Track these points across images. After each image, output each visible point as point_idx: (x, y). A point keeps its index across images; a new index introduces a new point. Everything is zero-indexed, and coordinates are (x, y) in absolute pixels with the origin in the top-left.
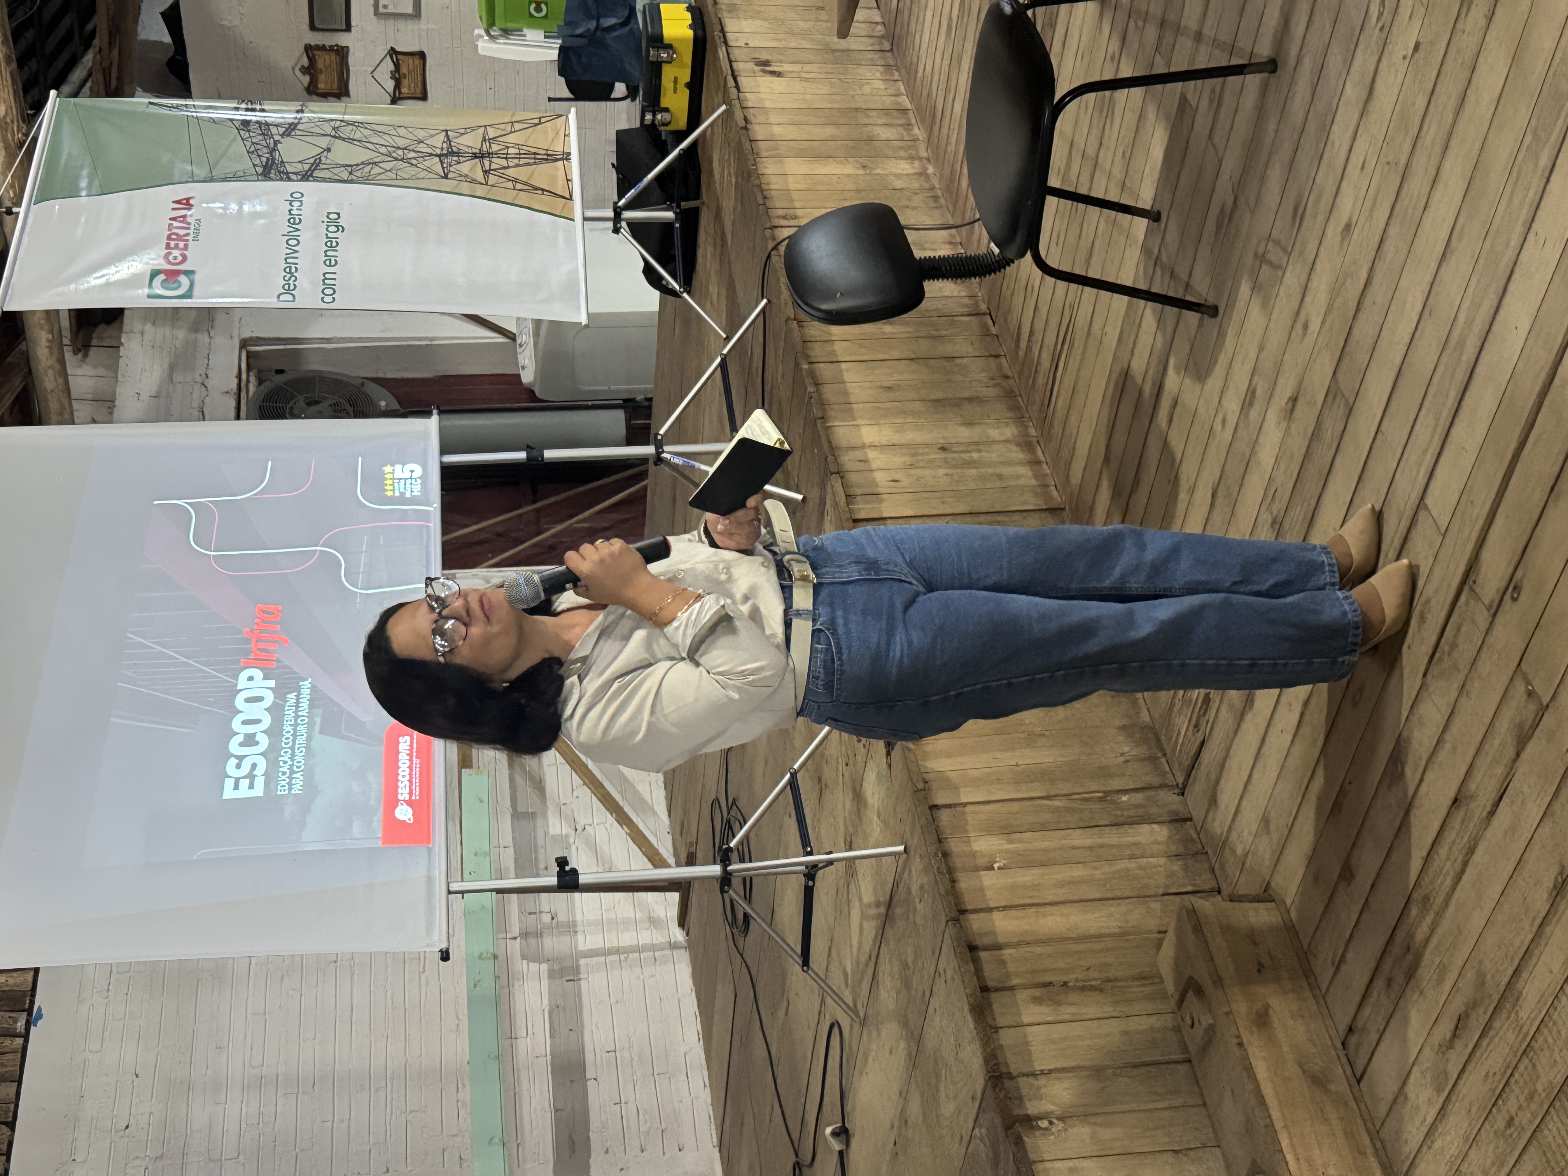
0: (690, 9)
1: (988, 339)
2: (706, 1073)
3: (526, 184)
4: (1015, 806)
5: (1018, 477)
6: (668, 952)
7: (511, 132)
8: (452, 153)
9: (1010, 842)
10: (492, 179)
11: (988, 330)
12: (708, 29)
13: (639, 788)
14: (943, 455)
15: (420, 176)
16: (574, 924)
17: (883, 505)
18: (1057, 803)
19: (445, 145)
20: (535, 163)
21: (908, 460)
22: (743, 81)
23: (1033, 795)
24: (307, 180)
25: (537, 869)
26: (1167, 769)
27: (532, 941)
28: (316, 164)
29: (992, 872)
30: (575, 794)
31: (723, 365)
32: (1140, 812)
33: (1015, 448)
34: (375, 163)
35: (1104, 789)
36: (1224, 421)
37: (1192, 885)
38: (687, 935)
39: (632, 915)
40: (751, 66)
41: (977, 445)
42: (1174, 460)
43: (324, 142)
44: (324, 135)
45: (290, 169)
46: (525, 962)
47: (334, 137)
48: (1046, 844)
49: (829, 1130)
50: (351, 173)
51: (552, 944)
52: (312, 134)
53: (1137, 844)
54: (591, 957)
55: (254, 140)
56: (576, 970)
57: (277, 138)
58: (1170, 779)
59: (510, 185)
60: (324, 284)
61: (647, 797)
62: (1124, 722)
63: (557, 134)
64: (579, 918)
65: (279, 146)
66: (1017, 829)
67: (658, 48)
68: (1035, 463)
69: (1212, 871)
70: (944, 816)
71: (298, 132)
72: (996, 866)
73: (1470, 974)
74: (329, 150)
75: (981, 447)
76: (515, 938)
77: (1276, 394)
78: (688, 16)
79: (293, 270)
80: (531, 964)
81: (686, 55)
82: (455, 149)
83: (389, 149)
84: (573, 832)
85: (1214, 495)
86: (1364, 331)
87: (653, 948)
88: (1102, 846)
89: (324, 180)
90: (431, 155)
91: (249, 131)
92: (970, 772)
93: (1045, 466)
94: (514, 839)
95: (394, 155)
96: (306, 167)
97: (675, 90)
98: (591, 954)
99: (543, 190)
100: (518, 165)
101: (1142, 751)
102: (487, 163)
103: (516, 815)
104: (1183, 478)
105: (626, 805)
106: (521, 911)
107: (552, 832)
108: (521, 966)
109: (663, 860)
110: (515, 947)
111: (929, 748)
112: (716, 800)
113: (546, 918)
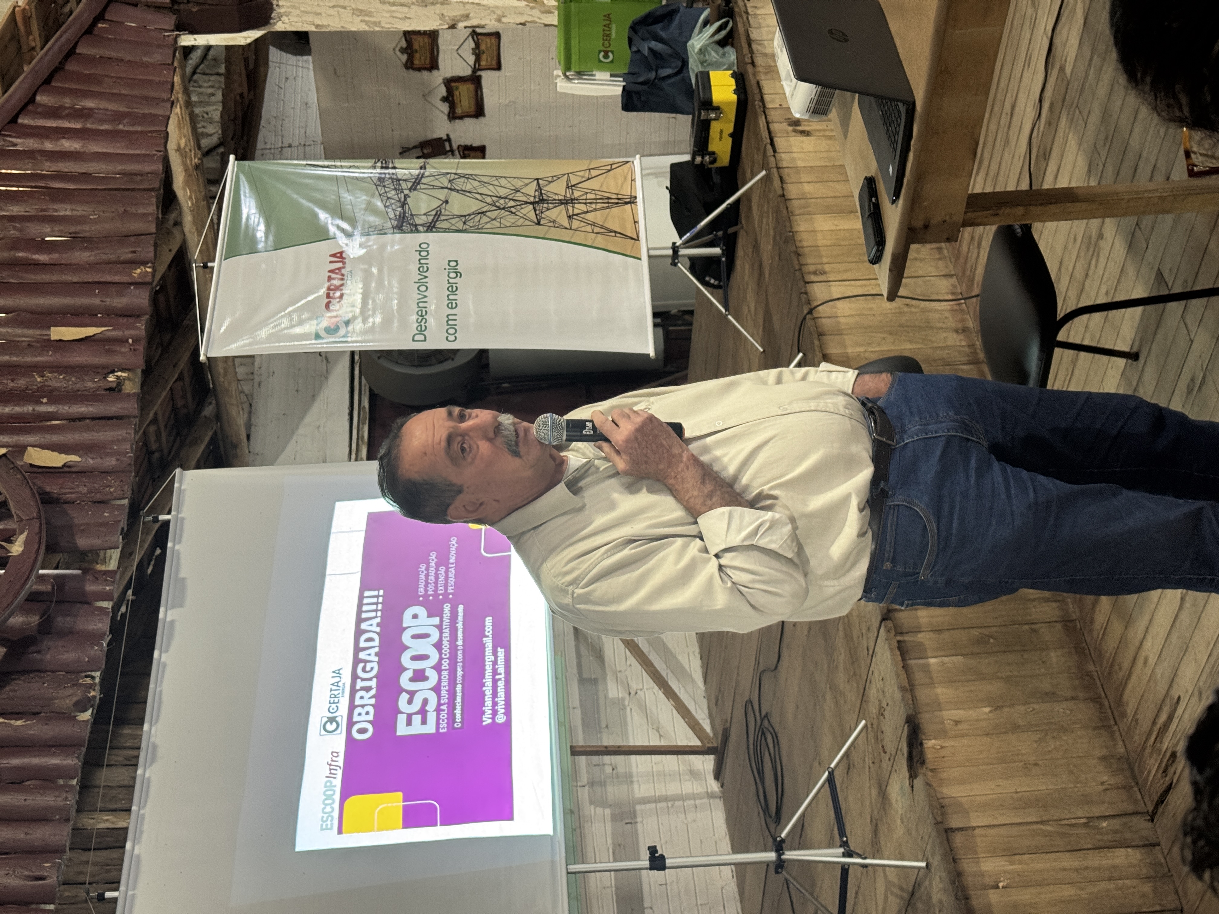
0: (734, 75)
2: (739, 904)
3: (602, 227)
4: (1015, 831)
6: (706, 801)
7: (589, 179)
8: (542, 201)
9: (1012, 863)
10: (576, 224)
12: (749, 92)
13: (680, 658)
15: (519, 223)
16: (631, 776)
18: (1049, 828)
19: (537, 193)
20: (608, 208)
22: (779, 142)
23: (1029, 820)
24: (431, 231)
25: (600, 728)
26: (1139, 797)
27: (598, 789)
28: (438, 215)
29: (997, 891)
30: (628, 663)
32: (1118, 837)
34: (482, 213)
35: (1088, 815)
37: (1160, 904)
38: (722, 786)
39: (677, 768)
40: (785, 126)
43: (442, 194)
44: (442, 188)
45: (418, 221)
46: (592, 807)
47: (450, 189)
48: (1040, 866)
50: (465, 223)
51: (613, 792)
52: (434, 187)
53: (1115, 867)
54: (645, 803)
55: (389, 195)
56: (633, 815)
57: (406, 192)
58: (1141, 808)
59: (589, 228)
60: (448, 325)
61: (687, 666)
62: (1104, 752)
63: (625, 178)
64: (634, 770)
65: (408, 199)
66: (1017, 852)
67: (708, 110)
69: (1177, 892)
70: (958, 839)
71: (422, 186)
72: (1001, 885)
74: (447, 202)
76: (584, 786)
78: (732, 82)
79: (424, 313)
80: (597, 809)
81: (731, 113)
82: (545, 197)
83: (494, 199)
84: (627, 696)
87: (694, 797)
88: (1086, 868)
89: (446, 230)
90: (527, 203)
91: (384, 186)
92: (978, 798)
94: (581, 701)
95: (497, 204)
96: (430, 218)
97: (721, 139)
98: (645, 801)
99: (615, 232)
100: (595, 210)
101: (1119, 780)
102: (570, 209)
103: (582, 681)
105: (670, 675)
106: (588, 764)
107: (611, 695)
108: (589, 810)
109: (702, 730)
110: (584, 794)
111: (944, 775)
112: (750, 701)
113: (608, 770)
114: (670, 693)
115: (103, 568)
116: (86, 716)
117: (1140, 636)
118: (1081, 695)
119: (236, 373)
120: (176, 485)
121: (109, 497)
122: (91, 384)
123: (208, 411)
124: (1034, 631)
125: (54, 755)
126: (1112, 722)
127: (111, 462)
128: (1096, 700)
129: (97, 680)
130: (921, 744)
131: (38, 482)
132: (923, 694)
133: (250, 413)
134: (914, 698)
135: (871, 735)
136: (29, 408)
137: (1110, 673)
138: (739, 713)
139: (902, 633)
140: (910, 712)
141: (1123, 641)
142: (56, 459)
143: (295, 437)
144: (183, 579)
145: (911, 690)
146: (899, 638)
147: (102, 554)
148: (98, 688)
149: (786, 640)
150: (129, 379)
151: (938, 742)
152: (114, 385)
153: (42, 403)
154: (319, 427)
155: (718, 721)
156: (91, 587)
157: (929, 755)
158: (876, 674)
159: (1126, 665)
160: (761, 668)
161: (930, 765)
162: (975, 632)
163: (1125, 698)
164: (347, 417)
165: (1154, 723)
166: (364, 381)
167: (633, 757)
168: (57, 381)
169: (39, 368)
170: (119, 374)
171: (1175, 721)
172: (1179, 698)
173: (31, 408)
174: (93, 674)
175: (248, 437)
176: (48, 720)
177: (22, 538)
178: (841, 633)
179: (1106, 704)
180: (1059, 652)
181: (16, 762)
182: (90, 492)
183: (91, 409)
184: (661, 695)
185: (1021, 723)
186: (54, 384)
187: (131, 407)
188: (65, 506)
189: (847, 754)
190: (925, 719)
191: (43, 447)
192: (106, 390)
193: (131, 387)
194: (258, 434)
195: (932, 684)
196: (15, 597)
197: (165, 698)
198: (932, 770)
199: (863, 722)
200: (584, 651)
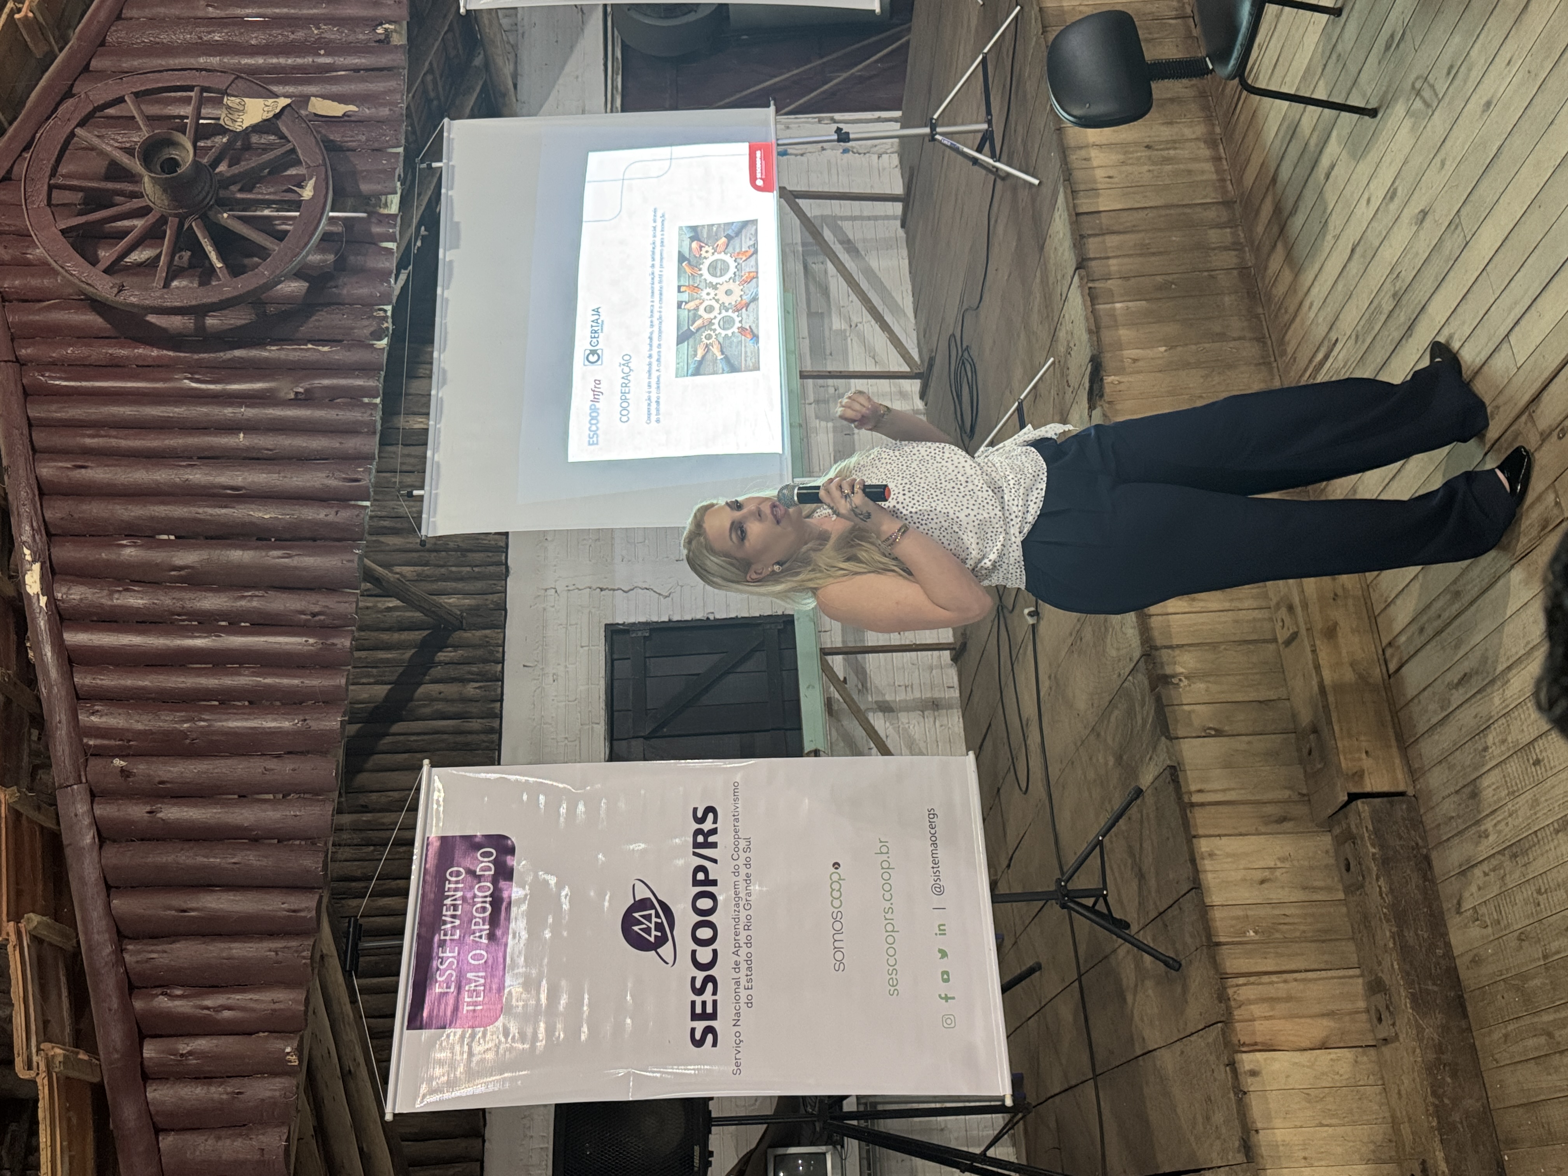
1: (1190, 42)
5: (1203, 172)
11: (1191, 32)
14: (1148, 153)
17: (1100, 200)
21: (1121, 157)
25: (825, 354)
27: (823, 406)
30: (850, 300)
31: (984, 62)
33: (1202, 145)
36: (1369, 201)
38: (926, 405)
41: (1174, 143)
42: (1325, 209)
46: (817, 421)
49: (1026, 611)
61: (900, 302)
68: (1217, 159)
73: (1478, 653)
75: (1177, 145)
76: (811, 404)
77: (1413, 202)
80: (822, 422)
84: (848, 328)
85: (1353, 251)
86: (1487, 192)
93: (1224, 162)
94: (809, 331)
103: (810, 314)
104: (1331, 226)
105: (886, 309)
106: (815, 385)
107: (834, 328)
108: (815, 423)
109: (911, 357)
110: (811, 410)
111: (1119, 407)
112: (953, 335)
113: (831, 390)
114: (885, 326)
115: (386, 211)
116: (384, 343)
117: (1308, 284)
118: (1249, 335)
119: (500, 25)
120: (445, 134)
121: (386, 145)
122: (362, 36)
123: (478, 61)
124: (1212, 277)
125: (358, 377)
126: (1273, 359)
127: (384, 112)
128: (1260, 340)
129: (389, 313)
130: (1102, 380)
131: (323, 131)
132: (1107, 336)
133: (516, 63)
134: (1099, 340)
135: (1058, 371)
136: (309, 60)
137: (1276, 316)
138: (943, 345)
139: (1093, 280)
140: (1095, 352)
141: (1293, 288)
142: (337, 109)
143: (557, 87)
144: (458, 223)
145: (1097, 332)
146: (1090, 285)
147: (383, 198)
148: (390, 320)
149: (987, 284)
150: (395, 31)
151: (1117, 378)
152: (383, 37)
153: (320, 55)
154: (577, 77)
155: (925, 350)
156: (376, 230)
157: (1107, 390)
158: (1067, 316)
159: (1292, 309)
160: (965, 307)
161: (1106, 398)
162: (1159, 279)
163: (1287, 338)
164: (602, 67)
165: (1311, 361)
166: (616, 33)
167: (852, 381)
168: (331, 33)
169: (315, 20)
170: (387, 26)
171: (1330, 360)
172: (1337, 340)
173: (311, 60)
174: (385, 307)
175: (515, 86)
176: (349, 348)
177: (311, 184)
178: (1038, 280)
179: (1269, 342)
180: (1233, 297)
181: (326, 382)
182: (367, 140)
183: (363, 61)
184: (877, 327)
185: (1192, 360)
186: (329, 36)
187: (400, 59)
188: (348, 153)
189: (1035, 387)
190: (1108, 360)
191: (324, 97)
192: (376, 42)
193: (399, 39)
194: (524, 84)
195: (1116, 326)
196: (311, 238)
197: (449, 329)
198: (1109, 403)
199: (1052, 359)
200: (812, 288)
